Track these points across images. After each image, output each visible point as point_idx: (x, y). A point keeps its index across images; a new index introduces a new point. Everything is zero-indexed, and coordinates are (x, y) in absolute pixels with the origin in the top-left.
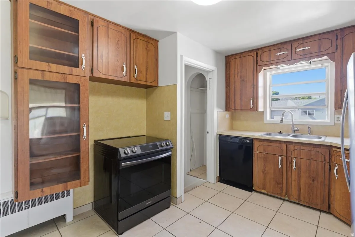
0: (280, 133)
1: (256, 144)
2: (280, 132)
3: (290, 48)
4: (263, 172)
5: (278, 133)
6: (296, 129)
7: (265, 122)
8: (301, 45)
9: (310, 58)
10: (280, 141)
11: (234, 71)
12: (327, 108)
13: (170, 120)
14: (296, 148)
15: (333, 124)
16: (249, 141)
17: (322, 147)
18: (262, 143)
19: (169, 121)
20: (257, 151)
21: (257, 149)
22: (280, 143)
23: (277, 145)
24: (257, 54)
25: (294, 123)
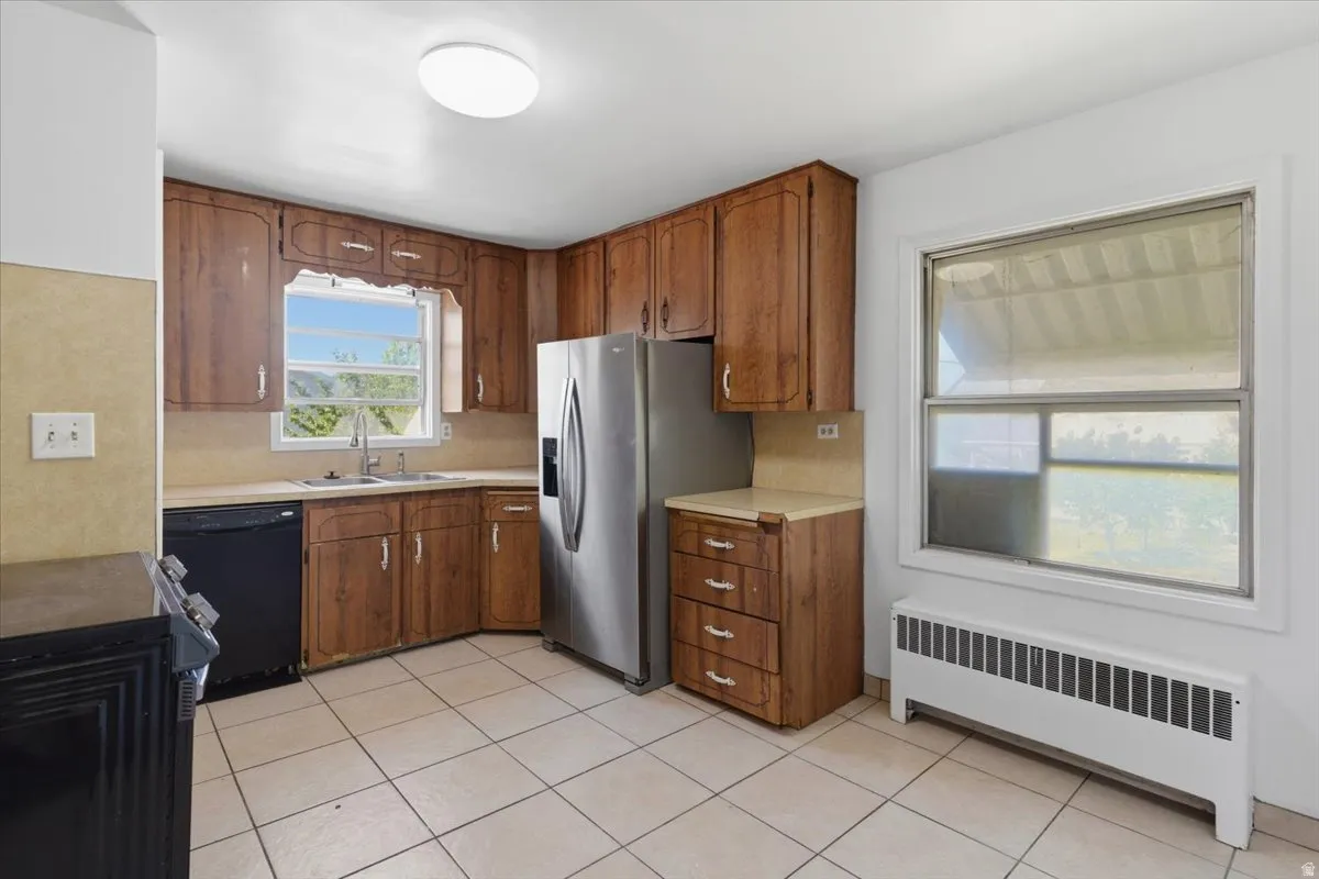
0: (332, 476)
1: (315, 521)
2: (332, 473)
3: (378, 239)
4: (338, 600)
5: (326, 477)
6: (372, 460)
7: (275, 447)
8: (403, 244)
9: (418, 284)
10: (383, 496)
11: (182, 248)
12: (423, 406)
13: (93, 454)
14: (420, 507)
15: (438, 444)
16: (291, 513)
17: (467, 494)
18: (331, 511)
19: (90, 458)
20: (319, 538)
21: (318, 534)
22: (382, 503)
23: (378, 507)
24: (281, 218)
25: (369, 446)
